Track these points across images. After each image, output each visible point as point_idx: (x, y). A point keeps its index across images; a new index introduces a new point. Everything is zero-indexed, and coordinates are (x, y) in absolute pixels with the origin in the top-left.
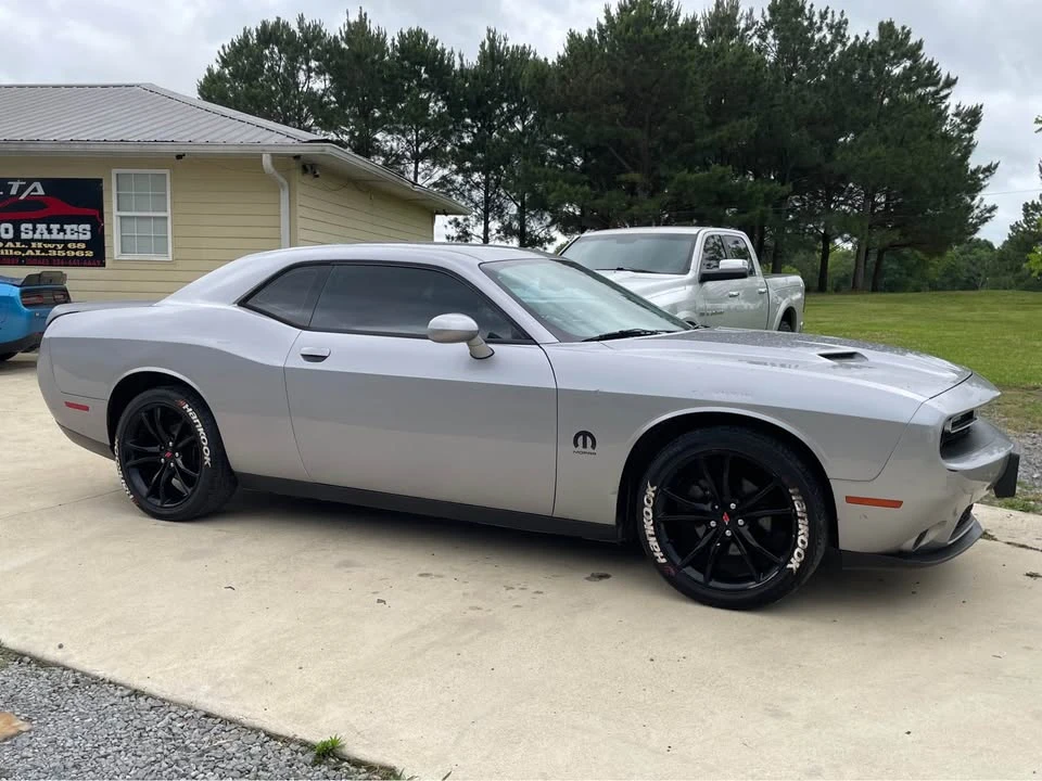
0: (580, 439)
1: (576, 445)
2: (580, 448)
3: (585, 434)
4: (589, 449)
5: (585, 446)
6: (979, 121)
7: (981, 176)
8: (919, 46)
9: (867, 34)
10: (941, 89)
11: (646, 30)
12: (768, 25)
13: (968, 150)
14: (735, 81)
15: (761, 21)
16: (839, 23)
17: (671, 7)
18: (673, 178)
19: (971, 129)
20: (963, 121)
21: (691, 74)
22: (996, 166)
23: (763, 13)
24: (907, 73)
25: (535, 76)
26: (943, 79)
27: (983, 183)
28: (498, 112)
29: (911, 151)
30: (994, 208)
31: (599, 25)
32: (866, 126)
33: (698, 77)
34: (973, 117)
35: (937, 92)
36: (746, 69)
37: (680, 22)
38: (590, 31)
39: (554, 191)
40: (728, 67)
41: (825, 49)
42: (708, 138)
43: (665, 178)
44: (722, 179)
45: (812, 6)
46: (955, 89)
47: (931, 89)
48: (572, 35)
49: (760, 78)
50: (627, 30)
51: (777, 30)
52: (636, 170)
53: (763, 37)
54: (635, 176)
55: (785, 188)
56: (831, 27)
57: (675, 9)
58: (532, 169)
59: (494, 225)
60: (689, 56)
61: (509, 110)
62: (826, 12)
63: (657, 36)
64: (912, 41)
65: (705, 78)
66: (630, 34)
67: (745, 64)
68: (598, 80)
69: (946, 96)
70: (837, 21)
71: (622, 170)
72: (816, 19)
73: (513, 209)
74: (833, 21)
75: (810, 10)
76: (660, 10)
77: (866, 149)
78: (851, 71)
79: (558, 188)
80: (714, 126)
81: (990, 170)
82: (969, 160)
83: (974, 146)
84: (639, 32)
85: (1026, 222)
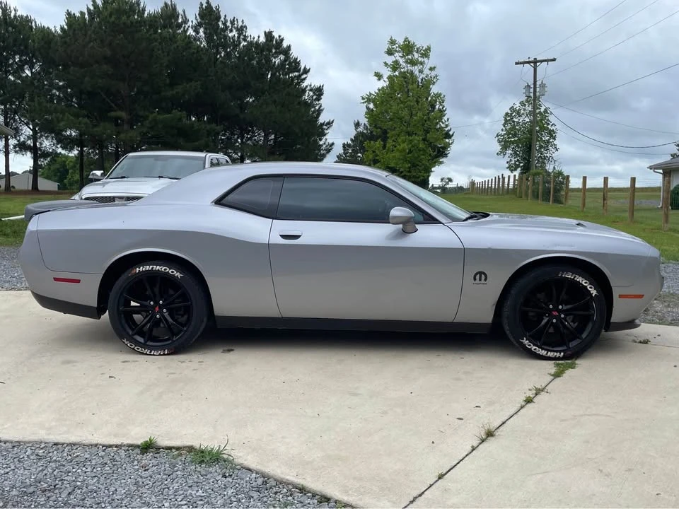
0: (478, 277)
1: (475, 279)
2: (477, 281)
3: (481, 273)
4: (483, 281)
5: (480, 280)
6: (322, 94)
7: (325, 127)
8: (289, 47)
9: (259, 37)
10: (302, 74)
11: (124, 18)
12: (200, 25)
13: (319, 112)
14: (185, 58)
15: (195, 21)
16: (242, 26)
17: (139, 5)
18: (148, 116)
19: (318, 99)
20: (315, 94)
21: (156, 50)
22: (333, 122)
23: (196, 17)
24: (283, 64)
25: (43, 39)
26: (302, 68)
27: (326, 132)
28: (11, 61)
29: (289, 110)
30: (333, 144)
31: (89, 10)
32: (263, 93)
33: (160, 52)
34: (319, 92)
35: (300, 76)
36: (192, 51)
37: (146, 15)
38: (82, 13)
39: (62, 120)
40: (180, 48)
41: (235, 44)
42: (170, 93)
43: (142, 117)
44: (180, 119)
45: (225, 16)
46: (309, 74)
47: (296, 74)
48: (69, 13)
49: (199, 58)
50: (111, 16)
51: (205, 29)
52: (121, 109)
53: (197, 32)
54: (123, 114)
55: (219, 127)
56: (238, 30)
57: (142, 5)
58: (45, 104)
59: (12, 142)
60: (154, 39)
61: (20, 61)
62: (234, 20)
63: (132, 23)
64: (285, 44)
65: (166, 54)
66: (113, 19)
67: (190, 48)
68: (92, 47)
69: (305, 79)
70: (240, 25)
71: (111, 110)
72: (228, 24)
73: (27, 131)
74: (238, 26)
75: (225, 19)
76: (132, 6)
77: (264, 106)
78: (251, 59)
79: (66, 118)
80: (172, 85)
81: (330, 124)
82: (320, 118)
83: (322, 110)
84: (119, 18)
85: (345, 153)
